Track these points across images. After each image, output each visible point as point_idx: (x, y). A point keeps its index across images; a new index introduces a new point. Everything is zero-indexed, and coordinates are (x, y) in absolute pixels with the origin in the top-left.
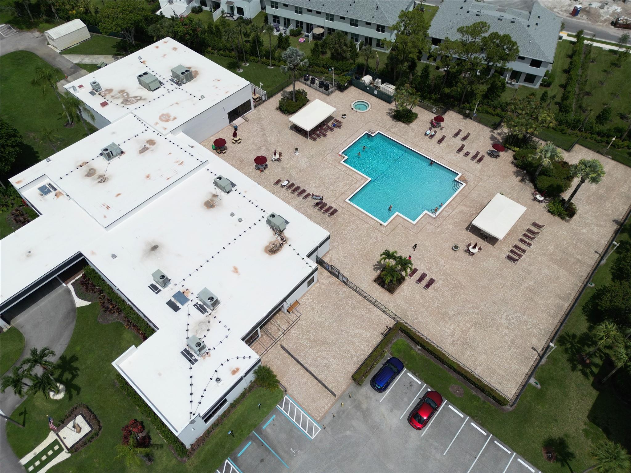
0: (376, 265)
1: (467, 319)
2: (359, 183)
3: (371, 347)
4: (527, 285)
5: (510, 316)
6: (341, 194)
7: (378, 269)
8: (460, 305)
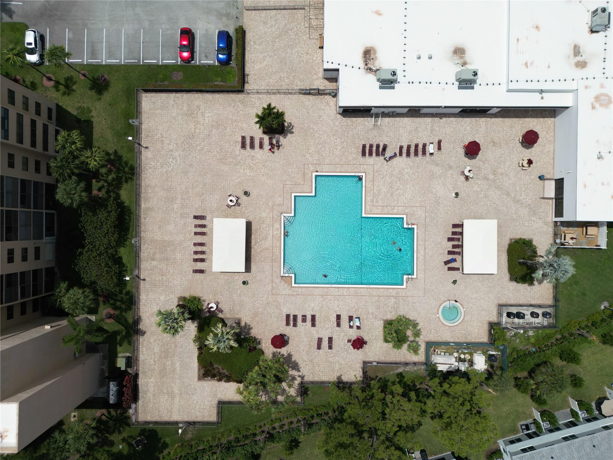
0: (292, 128)
1: (201, 136)
2: (370, 203)
3: (248, 60)
4: (178, 202)
5: (175, 162)
6: (374, 178)
7: (289, 127)
8: (213, 143)
